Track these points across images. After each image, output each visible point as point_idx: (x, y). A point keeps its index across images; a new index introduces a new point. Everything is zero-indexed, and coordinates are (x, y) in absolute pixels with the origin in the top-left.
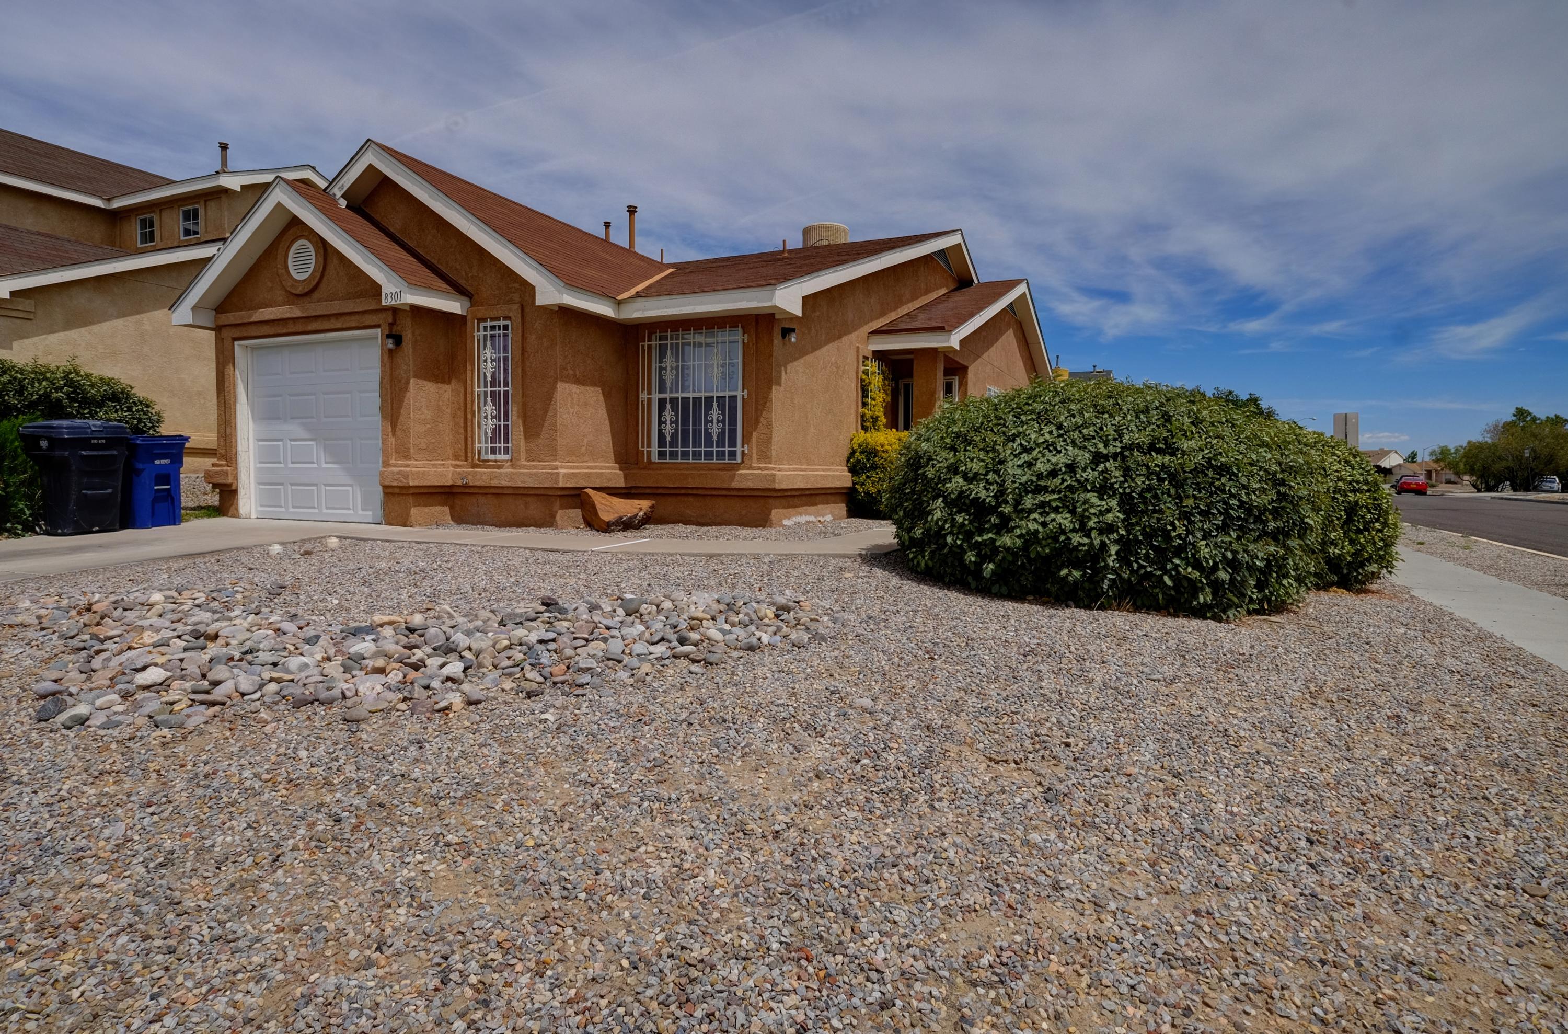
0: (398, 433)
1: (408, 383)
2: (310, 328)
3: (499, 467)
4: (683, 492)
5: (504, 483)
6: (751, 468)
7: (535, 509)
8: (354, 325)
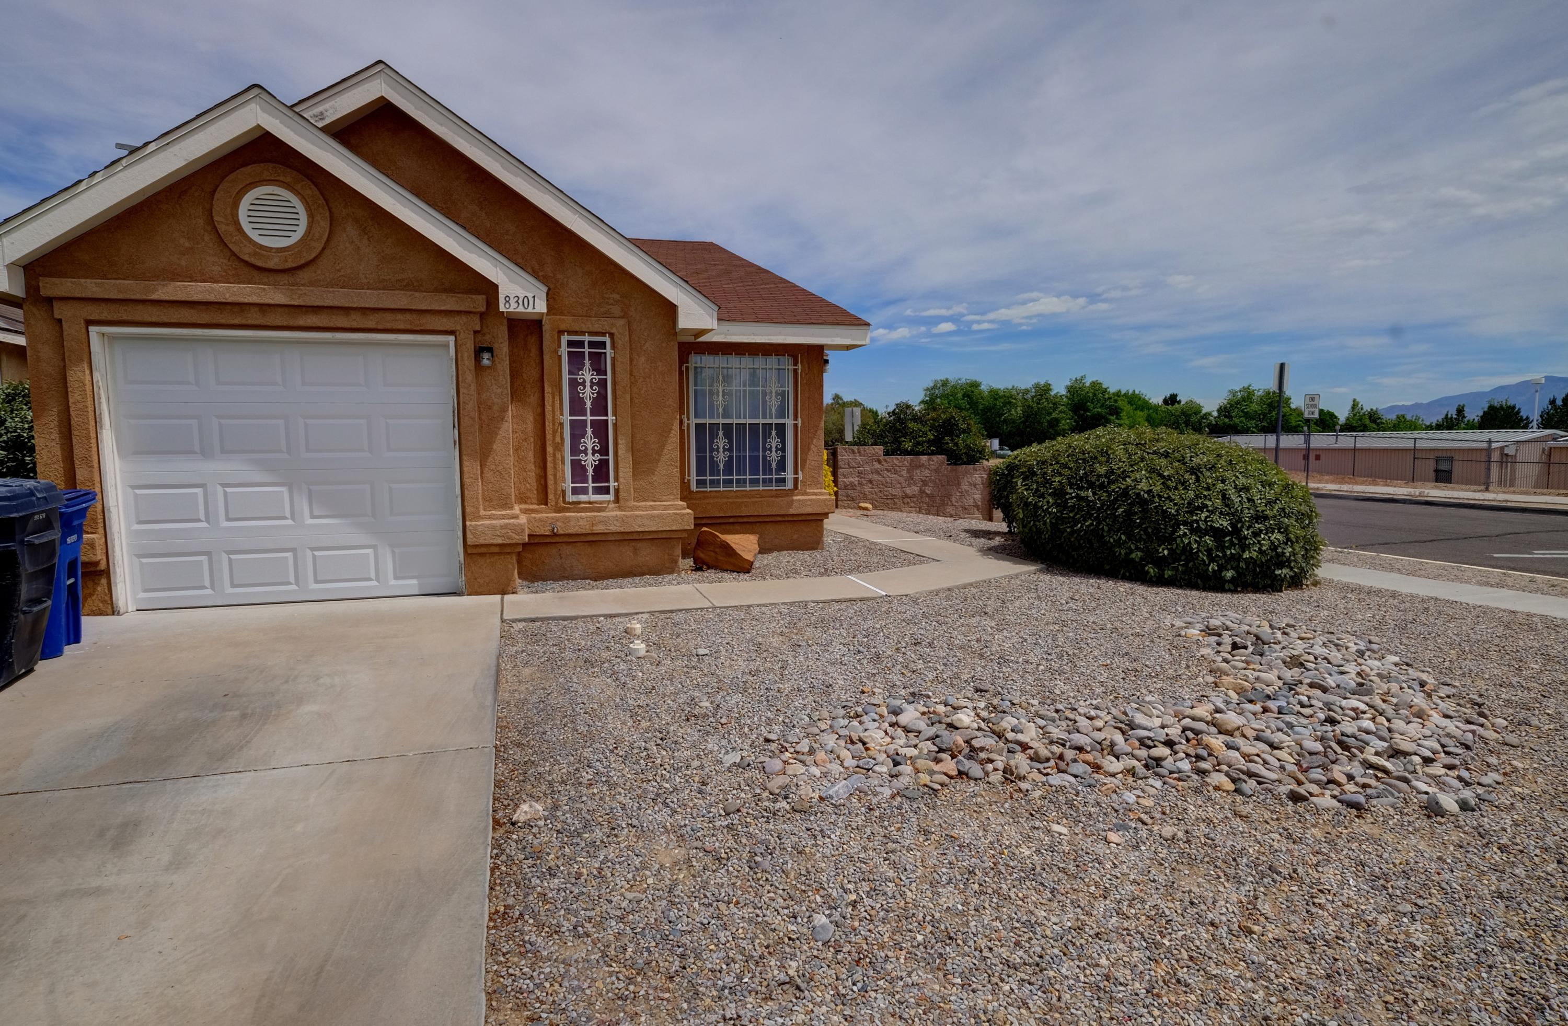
0: (488, 475)
1: (504, 410)
2: (301, 322)
3: (599, 510)
4: (731, 520)
5: (613, 528)
6: (806, 494)
7: (647, 555)
8: (402, 327)
